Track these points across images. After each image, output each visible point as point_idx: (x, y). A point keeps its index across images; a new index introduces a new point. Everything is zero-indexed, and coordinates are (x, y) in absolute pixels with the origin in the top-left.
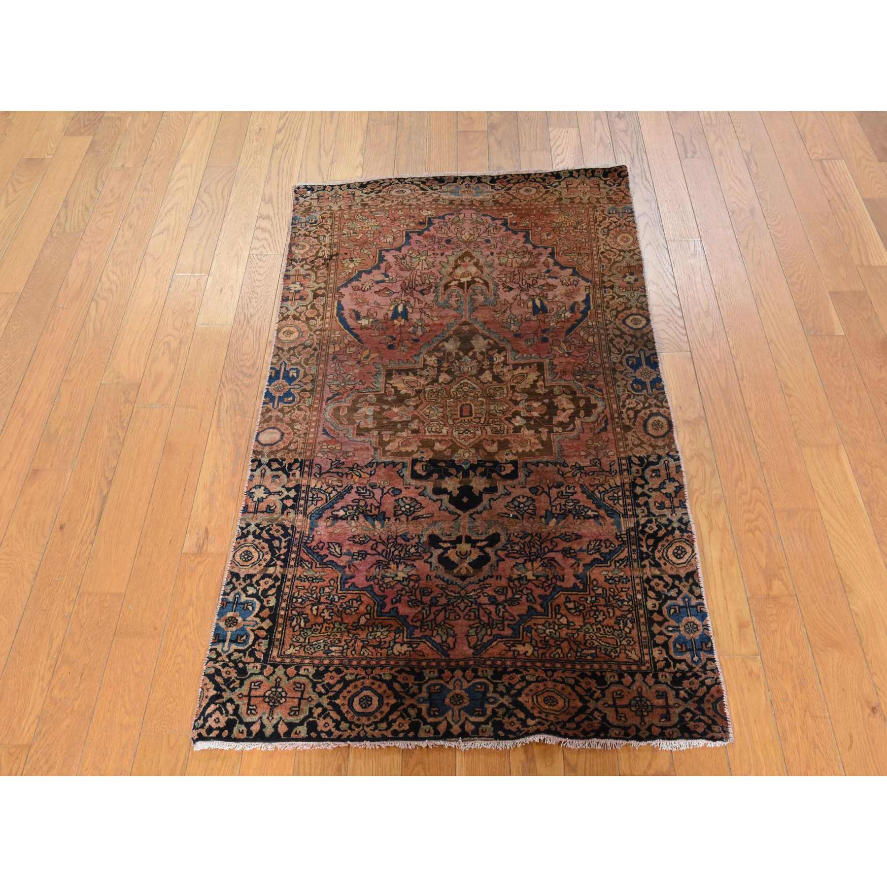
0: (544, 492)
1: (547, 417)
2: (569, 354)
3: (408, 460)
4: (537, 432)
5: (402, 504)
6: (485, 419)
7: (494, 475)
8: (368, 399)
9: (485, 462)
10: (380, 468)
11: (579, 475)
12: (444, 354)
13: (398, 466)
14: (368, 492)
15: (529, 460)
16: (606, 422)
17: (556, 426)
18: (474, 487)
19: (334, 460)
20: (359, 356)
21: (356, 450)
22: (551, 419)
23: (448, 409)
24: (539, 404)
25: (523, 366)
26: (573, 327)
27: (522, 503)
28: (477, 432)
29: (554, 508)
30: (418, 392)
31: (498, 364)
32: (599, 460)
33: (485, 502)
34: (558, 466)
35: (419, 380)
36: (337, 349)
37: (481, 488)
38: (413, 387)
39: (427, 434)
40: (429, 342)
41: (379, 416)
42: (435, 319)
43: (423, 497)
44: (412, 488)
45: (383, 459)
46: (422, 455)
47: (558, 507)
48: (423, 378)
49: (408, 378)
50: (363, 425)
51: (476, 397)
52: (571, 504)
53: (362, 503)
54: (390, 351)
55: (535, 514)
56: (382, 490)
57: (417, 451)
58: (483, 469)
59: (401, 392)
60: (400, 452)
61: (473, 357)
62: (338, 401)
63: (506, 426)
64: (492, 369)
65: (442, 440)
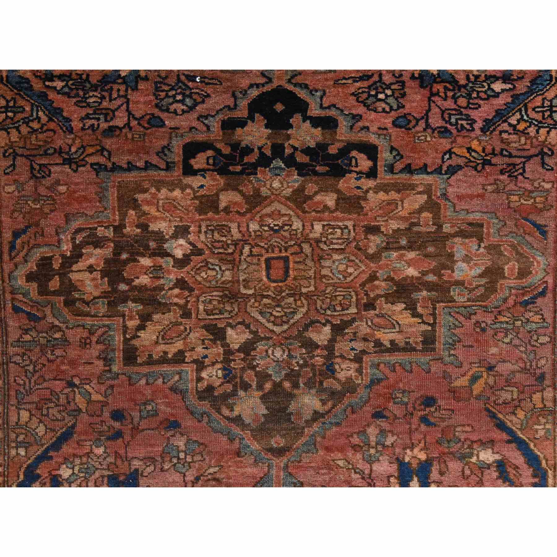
0: (138, 119)
1: (124, 256)
2: (71, 384)
3: (384, 177)
4: (144, 227)
5: (391, 100)
6: (242, 254)
7: (227, 151)
8: (466, 292)
9: (242, 173)
10: (434, 164)
11: (73, 150)
12: (321, 383)
13: (402, 166)
14: (453, 120)
15: (163, 173)
16: (12, 247)
17: (107, 239)
18: (263, 129)
19: (520, 177)
20: (491, 381)
21: (481, 196)
22: (117, 253)
23: (311, 273)
24: (137, 282)
25: (164, 360)
26: (56, 446)
27: (178, 101)
28: (257, 227)
29: (122, 93)
30: (370, 306)
31: (213, 364)
32: (33, 176)
33: (243, 103)
34: (110, 165)
35: (368, 330)
36: (537, 397)
37: (250, 127)
38: (382, 316)
39: (350, 224)
40: (353, 412)
41: (443, 260)
42: (341, 463)
43: (354, 112)
44: (373, 128)
45: (428, 179)
46: (359, 183)
47: (115, 95)
48: (360, 335)
49: (391, 336)
50: (473, 245)
51: (259, 296)
52: (91, 100)
53: (463, 102)
54: (430, 394)
55: (156, 83)
56: (428, 126)
57: (367, 191)
58: (246, 160)
59: (404, 306)
60: (398, 191)
61: (263, 377)
62: (524, 290)
63: (202, 237)
64: (225, 353)
65: (323, 211)
